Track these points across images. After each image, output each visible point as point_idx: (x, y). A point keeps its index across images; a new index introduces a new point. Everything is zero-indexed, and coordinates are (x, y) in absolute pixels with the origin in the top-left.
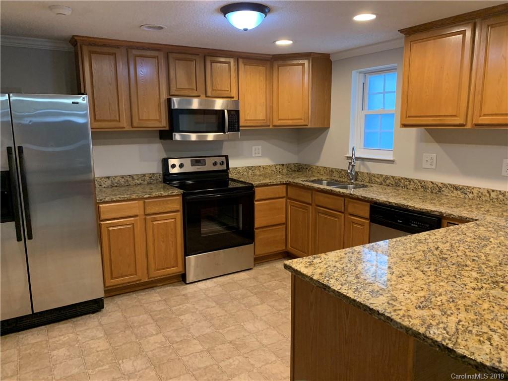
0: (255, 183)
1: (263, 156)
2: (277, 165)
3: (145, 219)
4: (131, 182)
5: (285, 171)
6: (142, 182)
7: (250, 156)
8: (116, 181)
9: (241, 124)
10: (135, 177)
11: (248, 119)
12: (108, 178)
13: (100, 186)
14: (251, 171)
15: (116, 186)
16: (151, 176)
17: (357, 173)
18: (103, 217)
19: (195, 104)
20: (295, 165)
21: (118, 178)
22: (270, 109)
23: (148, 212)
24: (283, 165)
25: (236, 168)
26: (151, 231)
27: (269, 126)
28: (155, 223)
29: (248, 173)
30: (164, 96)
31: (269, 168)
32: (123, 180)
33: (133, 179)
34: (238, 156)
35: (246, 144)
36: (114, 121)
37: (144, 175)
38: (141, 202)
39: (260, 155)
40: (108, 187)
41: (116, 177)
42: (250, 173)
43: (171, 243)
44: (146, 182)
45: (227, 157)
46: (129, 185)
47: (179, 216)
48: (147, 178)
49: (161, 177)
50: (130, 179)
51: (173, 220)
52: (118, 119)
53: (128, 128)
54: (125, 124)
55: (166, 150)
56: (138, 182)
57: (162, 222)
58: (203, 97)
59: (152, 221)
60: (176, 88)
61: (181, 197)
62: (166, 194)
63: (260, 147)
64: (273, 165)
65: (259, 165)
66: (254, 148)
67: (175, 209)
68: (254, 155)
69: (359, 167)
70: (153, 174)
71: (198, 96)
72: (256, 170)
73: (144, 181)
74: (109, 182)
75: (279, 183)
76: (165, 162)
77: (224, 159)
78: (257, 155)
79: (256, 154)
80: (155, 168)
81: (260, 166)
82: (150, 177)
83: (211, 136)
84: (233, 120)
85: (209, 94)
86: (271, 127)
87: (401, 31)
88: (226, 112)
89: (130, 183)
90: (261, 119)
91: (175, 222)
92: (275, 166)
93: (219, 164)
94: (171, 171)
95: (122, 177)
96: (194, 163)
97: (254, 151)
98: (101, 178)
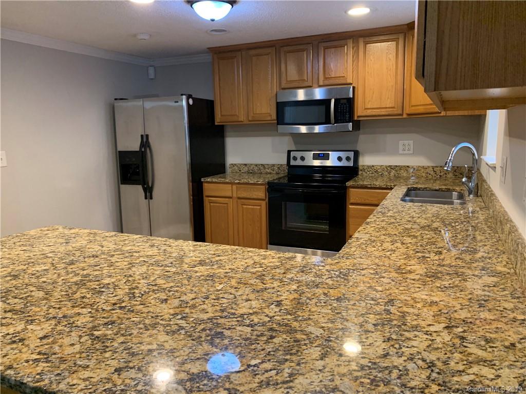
1: (415, 153)
2: (437, 167)
3: (237, 201)
6: (272, 171)
7: (395, 152)
8: (252, 168)
9: (359, 113)
10: (266, 166)
11: (369, 107)
12: (246, 165)
13: (240, 171)
14: (394, 171)
15: (251, 173)
16: (279, 166)
19: (301, 95)
21: (253, 166)
23: (240, 196)
25: (373, 166)
26: (241, 212)
28: (244, 206)
29: (389, 173)
31: (423, 170)
32: (257, 168)
33: (265, 168)
34: (376, 151)
35: (390, 138)
37: (274, 165)
38: (234, 186)
39: (411, 152)
40: (245, 173)
41: (251, 164)
42: (392, 174)
43: (257, 228)
44: (275, 172)
45: (356, 152)
46: (261, 173)
47: (264, 204)
48: (276, 168)
50: (261, 168)
51: (259, 207)
53: (246, 122)
54: (242, 118)
56: (268, 171)
57: (250, 207)
59: (242, 205)
60: (287, 81)
61: (266, 187)
62: (253, 182)
63: (411, 142)
64: (429, 167)
65: (407, 165)
66: (401, 143)
67: (260, 197)
68: (401, 152)
72: (402, 171)
73: (273, 171)
74: (246, 169)
75: (385, 187)
76: (288, 154)
77: (351, 155)
78: (406, 152)
79: (404, 150)
81: (408, 167)
82: (278, 168)
83: (317, 129)
84: (344, 109)
86: (405, 116)
88: (333, 102)
89: (262, 171)
90: (388, 106)
91: (261, 208)
92: (433, 168)
93: (344, 159)
94: (293, 163)
95: (256, 166)
96: (316, 157)
97: (401, 147)
98: (241, 165)
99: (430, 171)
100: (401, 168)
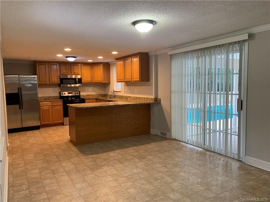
0: (85, 98)
1: (93, 91)
2: (98, 94)
3: (52, 107)
4: (50, 98)
5: (100, 96)
7: (88, 91)
8: (46, 98)
9: (82, 82)
12: (44, 97)
13: (41, 99)
17: (115, 95)
18: (41, 106)
19: (69, 77)
20: (104, 94)
22: (92, 78)
23: (53, 105)
24: (100, 94)
25: (83, 95)
26: (54, 110)
27: (92, 82)
28: (55, 108)
29: (87, 97)
30: (59, 75)
31: (94, 95)
34: (83, 91)
35: (86, 88)
36: (44, 81)
37: (54, 97)
38: (51, 102)
39: (91, 91)
40: (43, 99)
43: (59, 114)
44: (54, 99)
45: (80, 92)
47: (62, 106)
48: (55, 97)
49: (59, 97)
50: (49, 97)
52: (46, 81)
53: (49, 83)
54: (48, 82)
55: (61, 90)
57: (57, 108)
58: (70, 74)
60: (62, 72)
61: (62, 101)
62: (58, 100)
63: (91, 89)
66: (89, 89)
68: (89, 91)
69: (115, 94)
70: (57, 96)
71: (69, 75)
75: (93, 98)
76: (60, 93)
77: (79, 92)
80: (57, 95)
83: (73, 85)
84: (80, 81)
85: (72, 74)
87: (115, 59)
88: (77, 79)
90: (89, 80)
91: (61, 108)
93: (77, 94)
94: (62, 95)
95: (48, 97)
96: (69, 93)
97: (89, 90)
98: (41, 97)
99: (96, 95)
100: (90, 95)
